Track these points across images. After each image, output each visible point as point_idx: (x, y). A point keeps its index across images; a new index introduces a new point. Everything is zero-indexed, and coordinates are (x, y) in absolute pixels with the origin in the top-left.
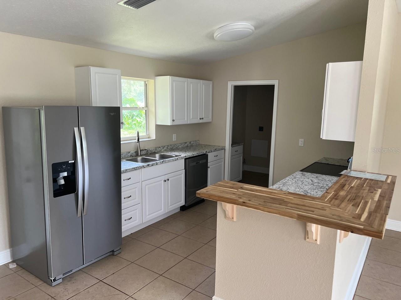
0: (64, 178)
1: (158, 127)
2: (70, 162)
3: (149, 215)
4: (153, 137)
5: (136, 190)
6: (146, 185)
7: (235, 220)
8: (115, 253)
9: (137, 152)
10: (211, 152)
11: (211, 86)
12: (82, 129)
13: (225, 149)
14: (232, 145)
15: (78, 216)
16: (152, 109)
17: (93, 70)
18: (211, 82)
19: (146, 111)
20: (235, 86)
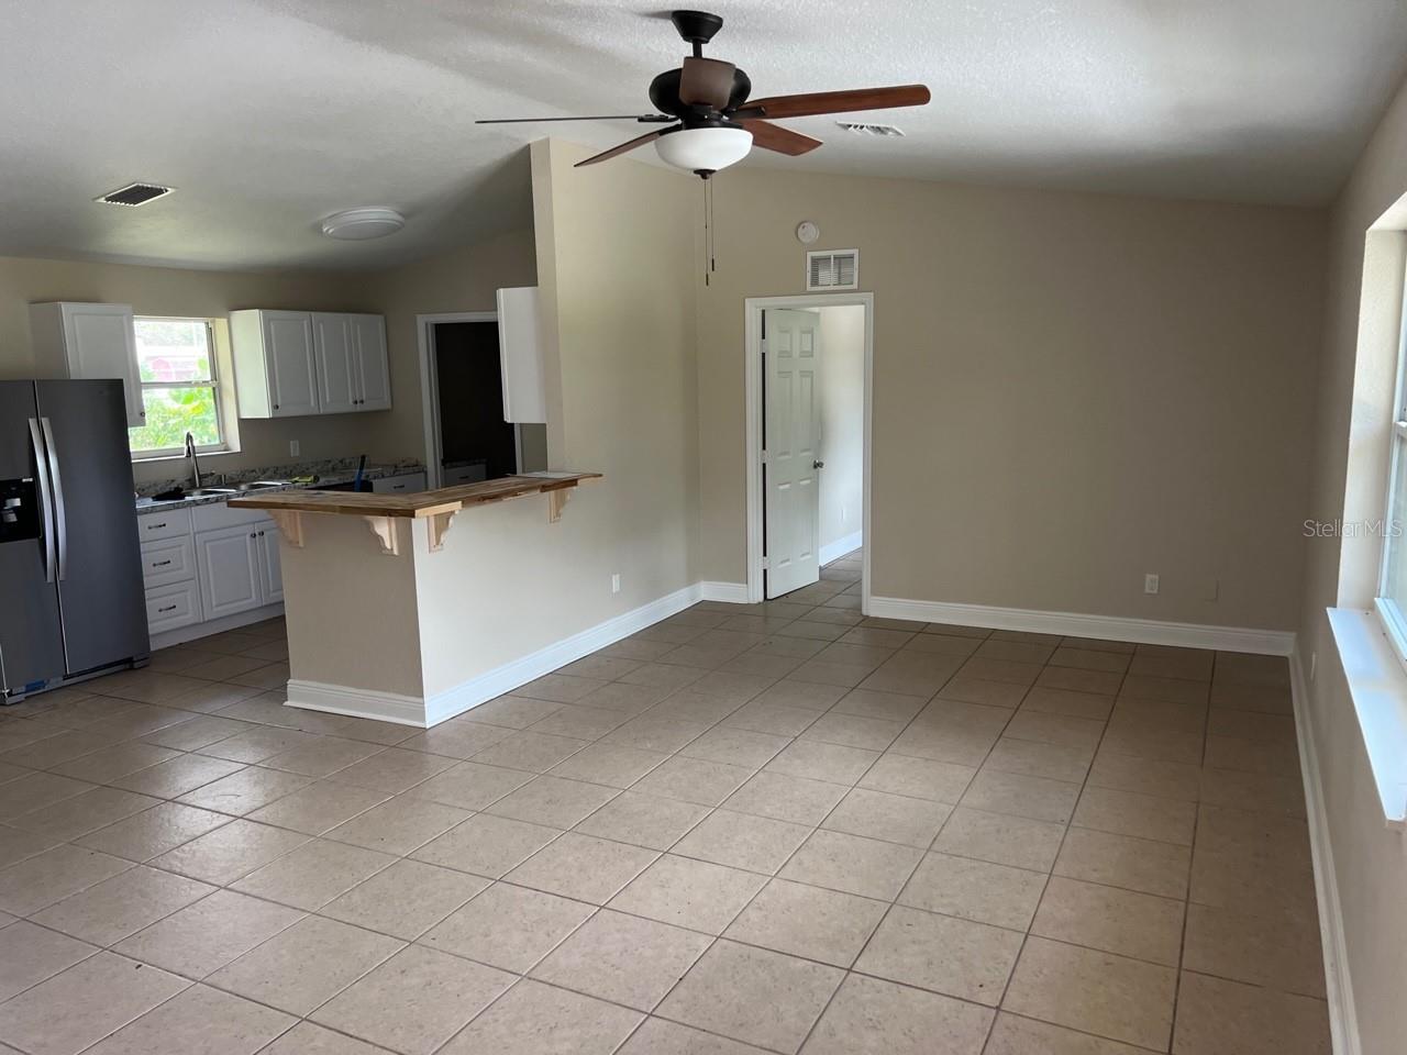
0: (15, 509)
1: (246, 425)
2: (24, 480)
3: (217, 606)
4: (236, 447)
5: (180, 551)
6: (205, 542)
7: (301, 544)
8: (136, 665)
9: (191, 480)
10: (383, 476)
11: (381, 326)
12: (45, 421)
13: (426, 473)
14: (444, 462)
15: (49, 581)
16: (228, 383)
17: (67, 309)
18: (381, 317)
19: (214, 389)
20: (436, 325)
